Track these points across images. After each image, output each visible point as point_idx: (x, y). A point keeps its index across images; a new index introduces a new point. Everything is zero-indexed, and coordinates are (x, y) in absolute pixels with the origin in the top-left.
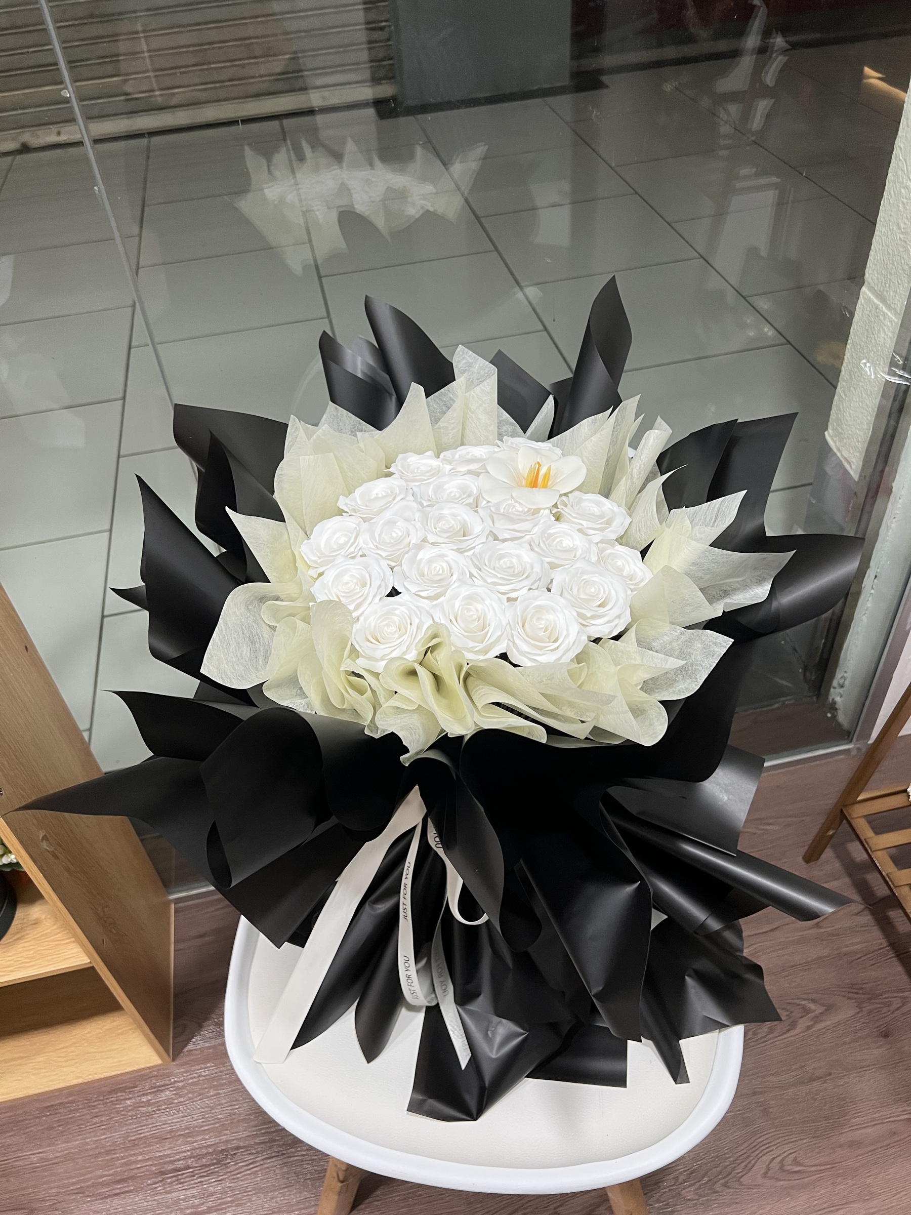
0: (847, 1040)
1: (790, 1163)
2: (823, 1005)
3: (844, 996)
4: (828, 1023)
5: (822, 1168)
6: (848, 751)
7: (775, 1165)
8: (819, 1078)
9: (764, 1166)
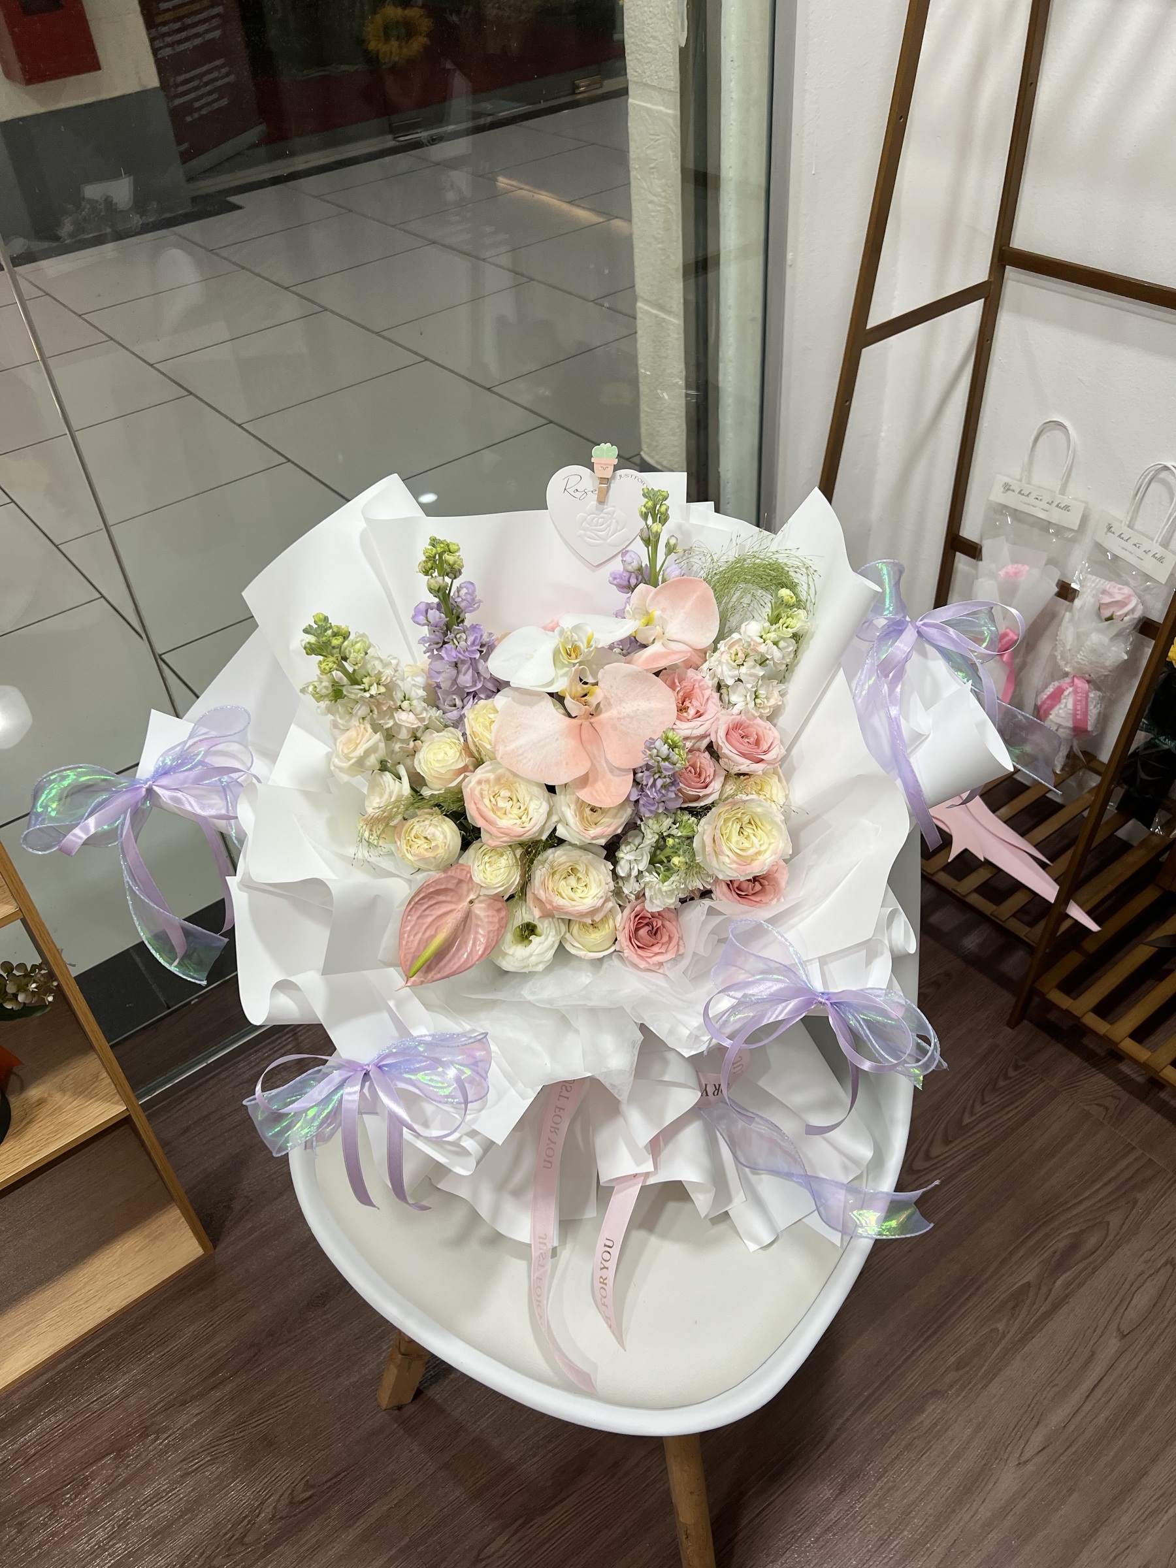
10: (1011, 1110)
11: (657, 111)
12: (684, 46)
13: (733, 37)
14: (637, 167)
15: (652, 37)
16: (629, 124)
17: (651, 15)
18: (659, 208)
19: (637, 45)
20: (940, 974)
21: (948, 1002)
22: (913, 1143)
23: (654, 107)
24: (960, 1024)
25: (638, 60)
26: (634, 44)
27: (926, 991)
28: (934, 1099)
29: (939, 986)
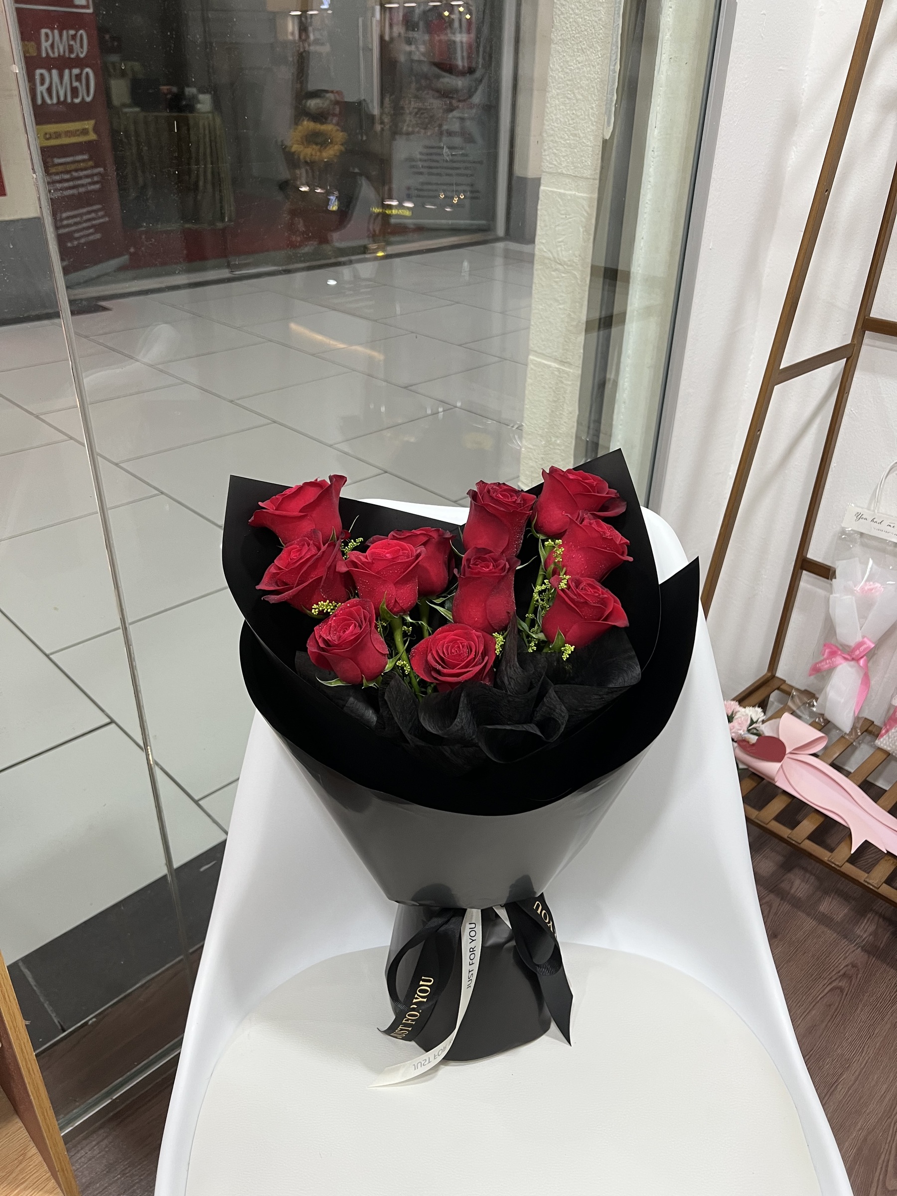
11: (570, 195)
12: (608, 138)
13: (656, 131)
14: (544, 241)
15: (571, 134)
16: (539, 207)
17: (573, 116)
18: (563, 275)
19: (556, 142)
20: (847, 966)
21: (864, 995)
22: (879, 1158)
23: (567, 192)
24: (883, 1019)
25: (555, 154)
26: (552, 141)
27: (840, 984)
28: (884, 1104)
29: (850, 978)
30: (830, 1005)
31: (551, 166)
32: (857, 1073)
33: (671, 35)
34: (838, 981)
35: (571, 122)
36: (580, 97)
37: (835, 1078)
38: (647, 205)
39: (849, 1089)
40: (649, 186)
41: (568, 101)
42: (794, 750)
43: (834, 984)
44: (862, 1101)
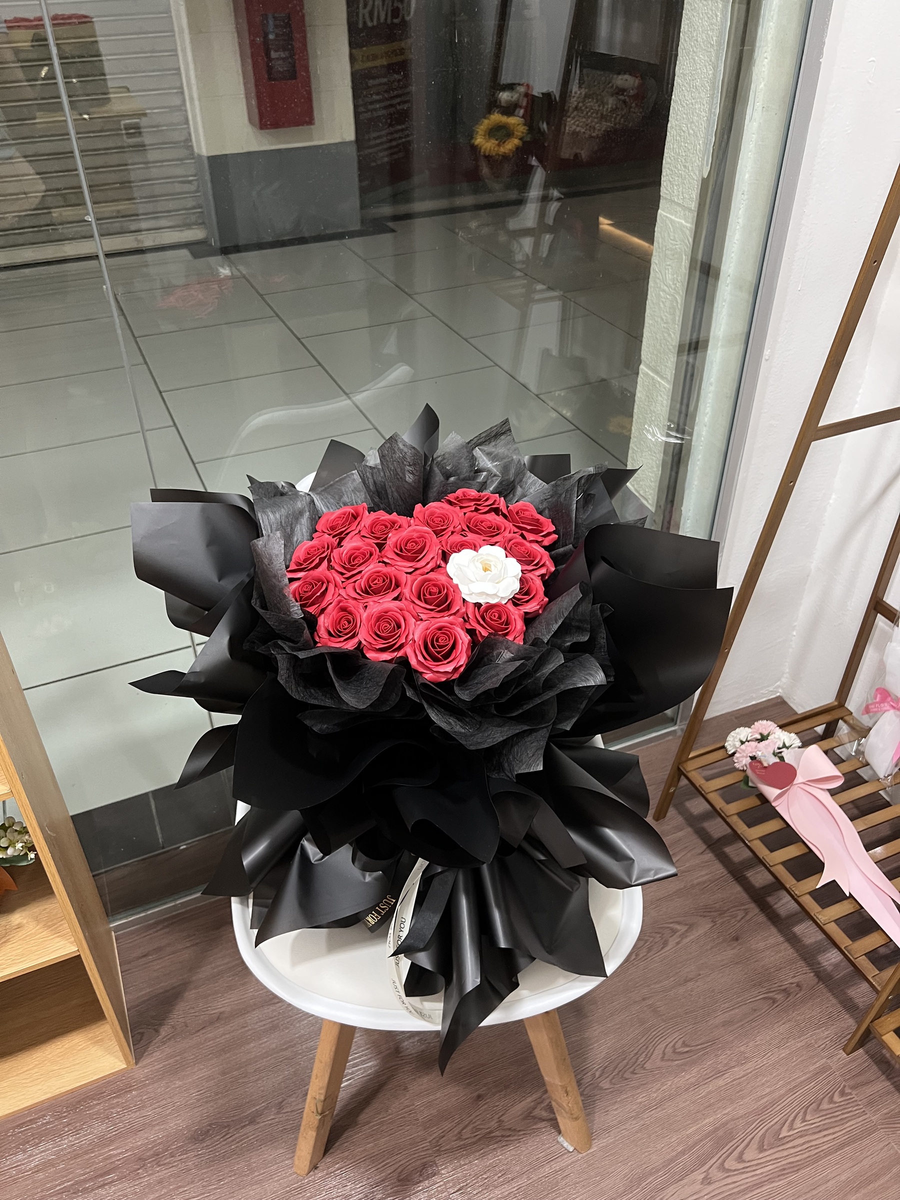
0: (709, 947)
1: (680, 1046)
2: (686, 925)
3: (701, 916)
4: (692, 937)
5: (706, 1045)
6: (675, 731)
7: (669, 1050)
8: (691, 979)
9: (661, 1052)
10: (829, 1135)
11: (679, 223)
12: (706, 177)
13: (747, 176)
16: (656, 229)
17: (686, 150)
18: (668, 297)
19: (671, 171)
20: (792, 983)
21: (793, 1012)
22: (731, 1142)
23: (676, 219)
24: (799, 1037)
25: (670, 181)
26: (669, 168)
27: (776, 996)
28: (759, 1103)
29: (789, 995)
30: (755, 1010)
31: (667, 192)
32: (750, 1071)
33: (765, 85)
34: (775, 993)
35: (684, 154)
36: (691, 132)
37: (726, 1068)
38: (734, 245)
39: (734, 1080)
40: (738, 227)
41: (683, 134)
42: (809, 781)
43: (770, 995)
44: (740, 1093)
